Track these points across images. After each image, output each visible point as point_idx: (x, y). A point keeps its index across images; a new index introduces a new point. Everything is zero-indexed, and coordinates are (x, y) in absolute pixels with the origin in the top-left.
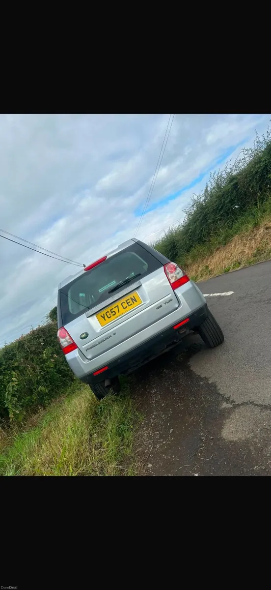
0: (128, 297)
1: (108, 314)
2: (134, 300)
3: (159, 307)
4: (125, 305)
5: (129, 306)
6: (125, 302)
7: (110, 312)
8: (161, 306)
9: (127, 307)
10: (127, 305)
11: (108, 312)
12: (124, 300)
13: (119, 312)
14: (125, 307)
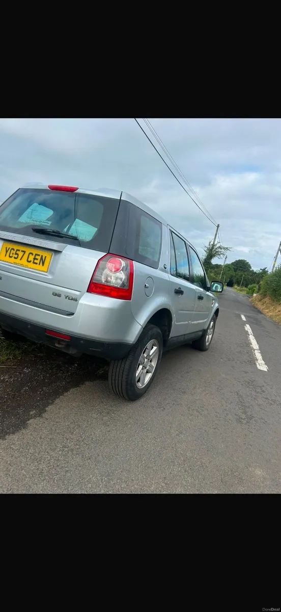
0: (40, 252)
1: (12, 251)
2: (43, 262)
3: (55, 294)
4: (31, 258)
5: (34, 263)
6: (34, 255)
7: (14, 252)
8: (59, 296)
9: (30, 261)
10: (32, 260)
11: (14, 249)
12: (35, 251)
13: (21, 259)
14: (29, 260)
